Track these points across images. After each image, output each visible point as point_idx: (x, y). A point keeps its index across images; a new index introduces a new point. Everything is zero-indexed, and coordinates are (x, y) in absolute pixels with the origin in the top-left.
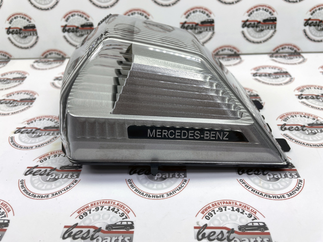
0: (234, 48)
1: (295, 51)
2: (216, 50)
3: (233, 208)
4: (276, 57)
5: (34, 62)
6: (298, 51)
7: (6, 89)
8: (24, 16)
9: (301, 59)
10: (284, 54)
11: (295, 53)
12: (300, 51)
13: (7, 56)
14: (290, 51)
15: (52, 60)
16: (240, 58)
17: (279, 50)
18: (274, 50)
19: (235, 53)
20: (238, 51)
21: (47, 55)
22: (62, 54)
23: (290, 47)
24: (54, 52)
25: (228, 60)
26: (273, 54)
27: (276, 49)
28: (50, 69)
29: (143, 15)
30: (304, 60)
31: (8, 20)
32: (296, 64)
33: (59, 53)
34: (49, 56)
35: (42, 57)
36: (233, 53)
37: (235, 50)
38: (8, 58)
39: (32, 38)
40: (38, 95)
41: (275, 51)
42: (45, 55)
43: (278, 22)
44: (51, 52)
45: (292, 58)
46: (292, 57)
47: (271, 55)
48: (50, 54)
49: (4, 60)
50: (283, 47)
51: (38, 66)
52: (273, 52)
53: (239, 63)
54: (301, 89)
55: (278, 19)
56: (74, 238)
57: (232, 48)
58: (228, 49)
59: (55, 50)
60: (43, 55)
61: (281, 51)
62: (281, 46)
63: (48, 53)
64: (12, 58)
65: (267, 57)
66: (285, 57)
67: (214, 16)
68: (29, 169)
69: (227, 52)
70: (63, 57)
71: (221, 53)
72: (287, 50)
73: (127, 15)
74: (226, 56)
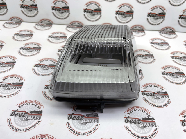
0: (142, 27)
1: (172, 31)
2: (132, 27)
4: (163, 33)
5: (36, 25)
6: (174, 31)
7: (23, 41)
9: (175, 36)
10: (167, 32)
11: (172, 32)
12: (175, 31)
13: (20, 20)
14: (170, 30)
15: (45, 24)
16: (145, 32)
17: (164, 29)
18: (162, 29)
19: (142, 29)
20: (144, 28)
21: (42, 21)
22: (50, 22)
23: (170, 28)
24: (46, 20)
25: (138, 33)
26: (161, 31)
27: (163, 29)
28: (45, 30)
29: (96, 5)
30: (176, 37)
32: (172, 38)
33: (49, 21)
34: (44, 22)
35: (39, 22)
36: (141, 29)
37: (142, 28)
38: (21, 21)
40: (42, 46)
41: (163, 30)
42: (41, 21)
43: (166, 15)
44: (44, 20)
45: (170, 35)
46: (170, 34)
47: (160, 31)
48: (44, 21)
49: (18, 22)
50: (167, 28)
51: (38, 27)
52: (161, 30)
53: (144, 35)
54: (173, 53)
55: (166, 14)
56: (73, 119)
57: (141, 26)
58: (139, 27)
59: (47, 19)
60: (40, 21)
61: (165, 30)
62: (166, 27)
63: (43, 21)
64: (23, 21)
65: (158, 33)
66: (167, 33)
67: (134, 9)
68: (46, 86)
69: (138, 28)
70: (51, 23)
71: (135, 28)
72: (168, 30)
73: (88, 4)
74: (137, 30)
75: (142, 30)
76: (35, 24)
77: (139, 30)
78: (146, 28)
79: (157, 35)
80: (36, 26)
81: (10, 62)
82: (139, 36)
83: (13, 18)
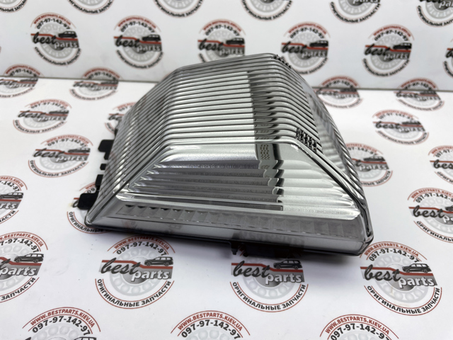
0: (351, 80)
1: (430, 89)
2: (326, 82)
3: (362, 325)
4: (405, 96)
5: (74, 86)
6: (433, 88)
7: (43, 131)
8: (60, 19)
9: (437, 102)
10: (415, 92)
11: (429, 91)
12: (436, 89)
13: (33, 72)
14: (423, 88)
15: (99, 82)
16: (358, 96)
17: (409, 86)
18: (402, 86)
19: (352, 87)
20: (356, 85)
21: (92, 75)
22: (113, 75)
23: (424, 83)
24: (101, 72)
25: (343, 98)
26: (400, 91)
27: (405, 84)
28: (99, 98)
29: (231, 29)
30: (441, 104)
31: (35, 23)
32: (429, 109)
33: (109, 73)
34: (95, 77)
35: (84, 77)
36: (348, 87)
37: (351, 84)
38: (35, 76)
39: (71, 51)
40: (92, 145)
41: (405, 87)
42: (90, 74)
43: (413, 50)
44: (97, 71)
45: (425, 100)
46: (425, 98)
48: (96, 74)
49: (29, 79)
50: (415, 82)
52: (401, 88)
53: (357, 103)
54: (437, 152)
55: (413, 47)
57: (348, 80)
58: (343, 82)
59: (103, 70)
60: (86, 75)
61: (412, 87)
62: (412, 81)
63: (93, 73)
64: (41, 76)
65: (392, 95)
66: (416, 96)
67: (329, 36)
68: (104, 263)
69: (340, 85)
70: (114, 79)
71: (333, 85)
72: (419, 86)
73: (209, 27)
74: (339, 91)
75: (351, 89)
76: (73, 82)
77: (344, 90)
78: (361, 83)
79: (390, 101)
80: (77, 89)
81: (7, 195)
82: (346, 107)
83: (14, 70)
